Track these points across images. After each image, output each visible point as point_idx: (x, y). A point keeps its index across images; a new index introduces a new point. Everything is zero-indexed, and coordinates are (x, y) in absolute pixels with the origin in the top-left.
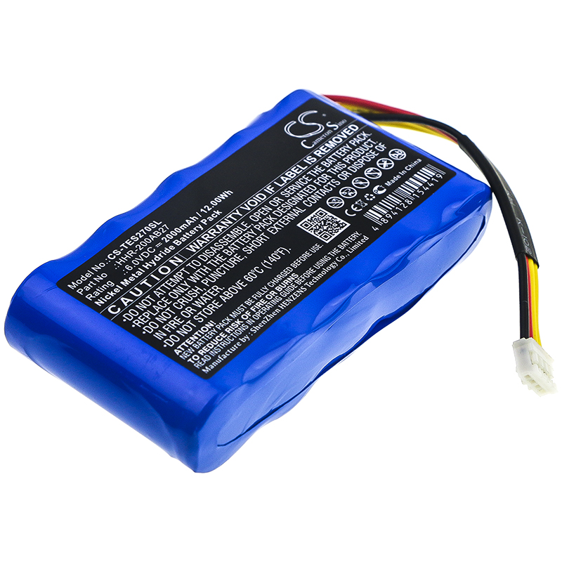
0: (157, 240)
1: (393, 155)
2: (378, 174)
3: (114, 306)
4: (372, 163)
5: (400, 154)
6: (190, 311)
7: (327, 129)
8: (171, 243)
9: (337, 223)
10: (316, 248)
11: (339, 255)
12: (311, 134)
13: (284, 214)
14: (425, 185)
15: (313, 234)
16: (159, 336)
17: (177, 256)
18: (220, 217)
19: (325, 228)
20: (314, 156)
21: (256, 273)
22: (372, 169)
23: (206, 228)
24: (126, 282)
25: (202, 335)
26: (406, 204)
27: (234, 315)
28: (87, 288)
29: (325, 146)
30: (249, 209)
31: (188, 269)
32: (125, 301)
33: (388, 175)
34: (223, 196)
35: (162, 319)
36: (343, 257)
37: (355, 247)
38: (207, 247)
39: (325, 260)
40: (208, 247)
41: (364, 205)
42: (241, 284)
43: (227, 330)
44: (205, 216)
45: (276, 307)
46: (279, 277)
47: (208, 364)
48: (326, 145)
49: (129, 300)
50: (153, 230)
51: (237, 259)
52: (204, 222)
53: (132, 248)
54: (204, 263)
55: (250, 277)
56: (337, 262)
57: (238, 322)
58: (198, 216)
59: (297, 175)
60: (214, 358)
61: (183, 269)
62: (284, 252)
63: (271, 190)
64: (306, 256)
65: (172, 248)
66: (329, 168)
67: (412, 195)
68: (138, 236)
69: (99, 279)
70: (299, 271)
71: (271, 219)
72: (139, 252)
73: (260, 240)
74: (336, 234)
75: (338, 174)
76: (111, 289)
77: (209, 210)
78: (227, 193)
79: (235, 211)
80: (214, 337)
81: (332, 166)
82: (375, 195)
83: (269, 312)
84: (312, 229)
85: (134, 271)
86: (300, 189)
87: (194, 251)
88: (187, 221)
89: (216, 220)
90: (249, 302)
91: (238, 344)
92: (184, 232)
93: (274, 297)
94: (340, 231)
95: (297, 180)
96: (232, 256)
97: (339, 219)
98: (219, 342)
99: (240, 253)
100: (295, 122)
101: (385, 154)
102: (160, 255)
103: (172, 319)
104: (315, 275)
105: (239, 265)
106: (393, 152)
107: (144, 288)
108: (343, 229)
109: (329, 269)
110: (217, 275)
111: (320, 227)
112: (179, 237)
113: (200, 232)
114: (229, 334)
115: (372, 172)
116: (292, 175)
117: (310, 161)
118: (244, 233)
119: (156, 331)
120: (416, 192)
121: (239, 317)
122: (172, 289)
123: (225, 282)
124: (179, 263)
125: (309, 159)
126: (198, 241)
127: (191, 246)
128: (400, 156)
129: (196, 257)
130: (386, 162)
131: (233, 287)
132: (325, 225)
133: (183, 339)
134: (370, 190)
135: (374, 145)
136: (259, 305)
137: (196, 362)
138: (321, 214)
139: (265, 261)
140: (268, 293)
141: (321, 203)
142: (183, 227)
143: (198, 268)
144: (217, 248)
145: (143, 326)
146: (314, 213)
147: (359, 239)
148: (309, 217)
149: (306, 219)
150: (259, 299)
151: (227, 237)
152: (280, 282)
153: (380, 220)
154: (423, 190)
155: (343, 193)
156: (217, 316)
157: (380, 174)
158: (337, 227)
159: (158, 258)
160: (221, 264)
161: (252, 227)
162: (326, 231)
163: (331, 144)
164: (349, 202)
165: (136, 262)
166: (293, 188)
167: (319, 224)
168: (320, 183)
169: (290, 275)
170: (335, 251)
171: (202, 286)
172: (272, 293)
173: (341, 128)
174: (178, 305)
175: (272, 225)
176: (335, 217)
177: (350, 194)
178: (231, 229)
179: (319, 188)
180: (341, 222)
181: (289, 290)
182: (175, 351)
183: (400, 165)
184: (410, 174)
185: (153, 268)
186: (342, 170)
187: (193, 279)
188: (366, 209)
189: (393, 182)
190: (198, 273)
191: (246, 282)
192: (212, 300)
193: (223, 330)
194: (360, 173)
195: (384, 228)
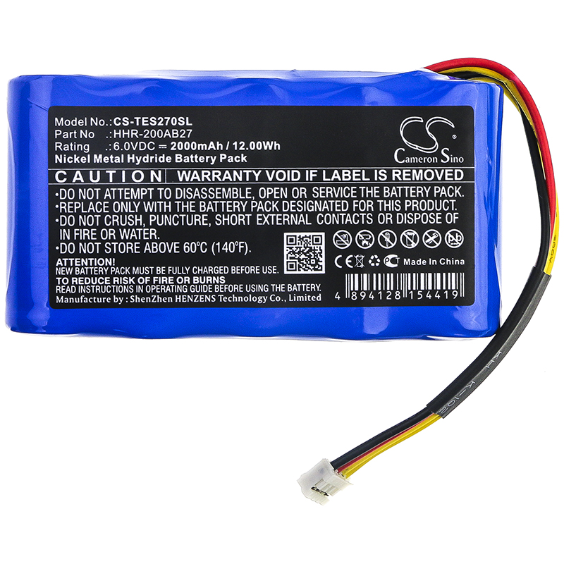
0: (168, 141)
2: (413, 244)
3: (65, 173)
4: (423, 228)
6: (111, 233)
7: (438, 154)
8: (172, 154)
9: (318, 261)
10: (272, 270)
11: (278, 293)
12: (417, 147)
13: (289, 213)
14: (433, 292)
15: (286, 253)
16: (64, 234)
17: (163, 172)
18: (241, 165)
19: (303, 256)
20: (389, 174)
21: (198, 248)
22: (414, 233)
23: (218, 164)
24: (98, 159)
25: (93, 265)
26: (393, 296)
27: (136, 270)
28: (66, 136)
29: (411, 173)
30: (270, 179)
31: (156, 193)
32: (78, 176)
34: (268, 146)
35: (83, 221)
36: (278, 299)
37: (300, 298)
38: (195, 185)
39: (262, 288)
40: (194, 187)
41: (360, 264)
42: (175, 247)
43: (115, 280)
44: (232, 152)
45: (173, 295)
46: (211, 269)
47: (68, 295)
48: (414, 171)
49: (81, 179)
50: (177, 127)
51: (201, 220)
52: (223, 157)
53: (141, 129)
54: (173, 199)
55: (189, 248)
56: (268, 299)
57: (131, 280)
58: (224, 147)
59: (351, 180)
60: (77, 295)
61: (151, 189)
62: (243, 250)
63: (312, 175)
64: (254, 270)
65: (169, 159)
66: (385, 199)
68: (158, 121)
69: (84, 134)
70: (231, 279)
71: (274, 206)
72: (141, 139)
73: (240, 219)
74: (302, 272)
75: (383, 211)
76: (81, 154)
77: (241, 148)
78: (276, 145)
79: (257, 171)
80: (98, 276)
81: (387, 199)
82: (381, 262)
83: (162, 295)
84: (291, 248)
85: (118, 154)
86: (334, 199)
87: (181, 179)
88: (212, 143)
89: (234, 164)
90: (160, 270)
91: (108, 300)
92: (194, 153)
93: (183, 284)
94: (309, 272)
95: (344, 186)
96: (201, 214)
97: (323, 259)
98: (98, 284)
99: (211, 216)
100: (422, 121)
102: (152, 158)
103: (90, 228)
104: (237, 294)
105: (198, 227)
107: (105, 177)
108: (314, 272)
109: (254, 299)
110: (169, 221)
111: (299, 253)
112: (184, 153)
113: (206, 165)
114: (112, 284)
115: (411, 236)
116: (347, 177)
117: (379, 175)
118: (238, 199)
119: (67, 227)
120: (416, 292)
121: (137, 276)
122: (123, 200)
123: (166, 234)
124: (155, 180)
125: (381, 174)
126: (195, 172)
127: (184, 172)
129: (173, 187)
130: (434, 237)
131: (166, 245)
132: (305, 254)
133: (77, 255)
134: (384, 254)
135: (450, 211)
136: (164, 279)
137: (61, 284)
138: (317, 240)
139: (218, 244)
140: (183, 276)
141: (330, 230)
142: (202, 146)
143: (164, 199)
144: (201, 194)
145: (63, 213)
146: (312, 234)
147: (315, 293)
148: (303, 234)
149: (298, 234)
150: (171, 274)
151: (221, 191)
152: (206, 275)
153: (351, 292)
154: (425, 295)
155: (361, 236)
156: (124, 260)
158: (312, 265)
159: (146, 159)
160: (185, 212)
161: (250, 201)
162: (299, 260)
163: (419, 175)
164: (354, 249)
165: (127, 146)
166: (330, 191)
167: (303, 248)
168: (357, 208)
169: (220, 275)
170: (281, 288)
171: (146, 220)
172: (187, 279)
173: (449, 165)
174: (109, 220)
175: (266, 214)
176: (323, 254)
178: (232, 186)
179: (350, 211)
180: (320, 264)
181: (202, 289)
182: (59, 260)
184: (436, 269)
185: (133, 165)
186: (391, 212)
187: (148, 207)
188: (355, 271)
189: (413, 263)
190: (158, 204)
191: (181, 249)
192: (138, 241)
193: (111, 276)
194: (401, 228)
195: (345, 302)
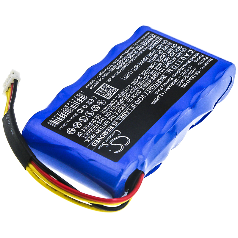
0: (180, 79)
1: (73, 130)
2: (81, 119)
3: (191, 53)
4: (84, 124)
5: (70, 131)
6: (160, 53)
7: (108, 142)
8: (174, 78)
9: (100, 93)
10: (109, 81)
11: (99, 78)
12: (116, 138)
13: (125, 94)
14: (57, 116)
15: (111, 87)
16: (170, 44)
17: (170, 73)
18: (155, 91)
19: (106, 90)
20: (114, 126)
21: (135, 69)
22: (84, 122)
23: (160, 86)
24: (189, 62)
25: (153, 44)
26: (67, 105)
27: (141, 52)
28: (204, 59)
29: (108, 132)
30: (142, 96)
31: (164, 68)
33: (76, 119)
34: (155, 101)
35: (170, 50)
36: (97, 78)
37: (92, 83)
38: (158, 78)
39: (105, 76)
41: (88, 102)
42: (140, 64)
43: (143, 47)
44: (161, 91)
45: (124, 56)
46: (124, 67)
47: (148, 35)
48: (108, 133)
49: (186, 55)
50: (183, 83)
51: (145, 73)
52: (161, 89)
53: (190, 76)
54: (158, 71)
55: (137, 67)
56: (99, 75)
57: (139, 50)
58: (165, 91)
59: (121, 115)
60: (146, 37)
61: (166, 68)
62: (123, 78)
63: (133, 106)
64: (114, 76)
65: (173, 76)
66: (105, 120)
67: (65, 110)
68: (189, 80)
69: (201, 63)
70: (116, 71)
71: (131, 92)
72: (187, 74)
73: (134, 82)
74: (100, 87)
75: (101, 117)
76: (194, 59)
77: (160, 94)
78: (153, 103)
79: (148, 94)
80: (148, 44)
81: (104, 121)
82: (83, 108)
83: (126, 54)
84: (112, 89)
85: (187, 67)
86: (119, 108)
87: (163, 76)
88: (169, 89)
89: (156, 90)
90: (136, 57)
91: (138, 43)
92: (170, 83)
93: (126, 60)
94: (99, 89)
95: (121, 113)
96: (146, 75)
97: (100, 94)
98: (145, 43)
99: (143, 76)
100: (125, 145)
101: (78, 130)
102: (178, 73)
103: (166, 50)
104: (108, 70)
105: (143, 71)
106: (73, 132)
107: (181, 60)
108: (97, 90)
109: (103, 72)
110: (151, 66)
111: (108, 90)
112: (171, 81)
113: (163, 84)
114: (142, 45)
115: (84, 120)
116: (123, 115)
117: (116, 123)
118: (143, 85)
119: (172, 45)
120: (62, 111)
121: (139, 52)
122: (169, 60)
123: (147, 64)
124: (168, 70)
125: (116, 124)
126: (162, 80)
127: (165, 78)
128: (70, 130)
129: (162, 73)
130: (77, 126)
131: (143, 62)
132: (106, 91)
133: (160, 43)
134: (85, 110)
135: (83, 135)
136: (132, 56)
137: (153, 36)
138: (108, 96)
139: (131, 73)
140: (128, 61)
141: (108, 102)
142: (170, 86)
143: (160, 69)
144: (153, 78)
145: (178, 46)
146: (111, 96)
147: (90, 86)
148: (113, 94)
149: (115, 93)
150: (132, 58)
151: (150, 82)
152: (124, 65)
153: (80, 95)
154: (59, 113)
155: (98, 108)
156: (148, 51)
157: (80, 119)
158: (100, 91)
160: (150, 71)
161: (139, 87)
162: (105, 89)
163: (105, 134)
164: (95, 103)
165: (187, 70)
166: (123, 108)
167: (109, 91)
168: (109, 112)
169: (119, 69)
170: (100, 80)
171: (157, 62)
172: (126, 61)
173: (101, 143)
174: (165, 55)
175: (130, 89)
176: (101, 95)
177: (95, 107)
178: (148, 86)
179: (110, 109)
180: (98, 93)
181: (119, 63)
182: (162, 39)
183: (70, 125)
184: (65, 120)
185: (180, 68)
186: (99, 119)
187: (161, 65)
188: (87, 100)
189: (73, 116)
190: (159, 67)
191: (138, 65)
192: (151, 57)
193: (145, 47)
194: (90, 119)
195: (78, 92)
